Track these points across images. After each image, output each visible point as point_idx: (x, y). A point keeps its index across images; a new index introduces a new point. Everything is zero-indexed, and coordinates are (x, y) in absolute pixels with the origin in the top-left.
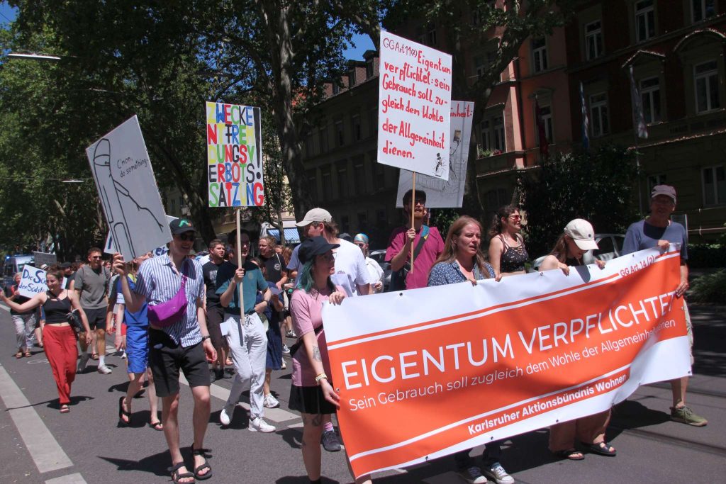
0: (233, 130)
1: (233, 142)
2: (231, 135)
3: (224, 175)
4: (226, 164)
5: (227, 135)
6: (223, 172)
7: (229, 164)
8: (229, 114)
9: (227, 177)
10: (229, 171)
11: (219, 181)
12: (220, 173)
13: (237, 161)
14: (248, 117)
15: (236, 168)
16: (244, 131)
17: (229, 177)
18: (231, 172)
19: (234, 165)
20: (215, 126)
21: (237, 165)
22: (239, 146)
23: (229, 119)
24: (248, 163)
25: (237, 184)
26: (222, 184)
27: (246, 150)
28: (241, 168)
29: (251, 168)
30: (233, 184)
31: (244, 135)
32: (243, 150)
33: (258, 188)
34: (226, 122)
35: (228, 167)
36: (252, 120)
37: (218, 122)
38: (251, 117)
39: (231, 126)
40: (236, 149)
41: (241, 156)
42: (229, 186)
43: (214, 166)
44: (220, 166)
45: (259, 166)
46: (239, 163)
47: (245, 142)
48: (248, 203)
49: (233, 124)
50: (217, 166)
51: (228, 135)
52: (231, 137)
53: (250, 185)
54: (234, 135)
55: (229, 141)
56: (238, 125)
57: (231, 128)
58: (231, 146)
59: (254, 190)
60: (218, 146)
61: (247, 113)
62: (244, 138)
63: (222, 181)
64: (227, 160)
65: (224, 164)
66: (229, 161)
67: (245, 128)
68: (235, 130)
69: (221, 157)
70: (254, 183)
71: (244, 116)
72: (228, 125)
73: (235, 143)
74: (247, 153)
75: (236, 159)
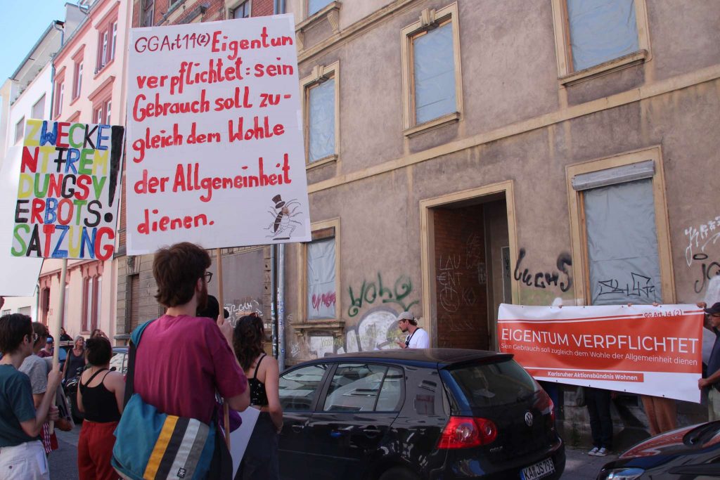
0: (69, 155)
1: (67, 170)
2: (64, 161)
3: (42, 214)
4: (49, 200)
5: (56, 161)
6: (41, 209)
7: (53, 200)
8: (66, 135)
9: (47, 217)
10: (54, 209)
11: (33, 221)
12: (36, 212)
13: (70, 196)
14: (100, 138)
15: (66, 207)
16: (89, 157)
17: (50, 217)
18: (56, 211)
19: (62, 202)
20: (37, 150)
21: (70, 203)
22: (77, 176)
23: (64, 140)
24: (89, 200)
25: (64, 226)
26: (36, 226)
27: (89, 182)
28: (76, 207)
29: (95, 207)
30: (57, 227)
31: (90, 162)
32: (84, 182)
33: (105, 236)
34: (59, 144)
35: (52, 205)
36: (108, 143)
37: (43, 144)
38: (106, 138)
39: (66, 149)
40: (70, 180)
41: (77, 189)
42: (49, 229)
43: (27, 202)
44: (36, 201)
45: (110, 205)
46: (73, 198)
47: (90, 171)
48: (82, 254)
49: (70, 147)
50: (31, 203)
51: (59, 161)
52: (63, 165)
53: (90, 230)
54: (70, 162)
55: (59, 169)
56: (81, 149)
57: (65, 154)
58: (61, 176)
59: (98, 235)
60: (38, 175)
61: (99, 134)
62: (87, 166)
63: (37, 221)
64: (51, 193)
65: (45, 199)
66: (54, 196)
67: (91, 152)
68: (74, 155)
69: (41, 190)
70: (98, 227)
71: (94, 138)
72: (61, 149)
73: (71, 172)
74: (91, 187)
75: (67, 193)
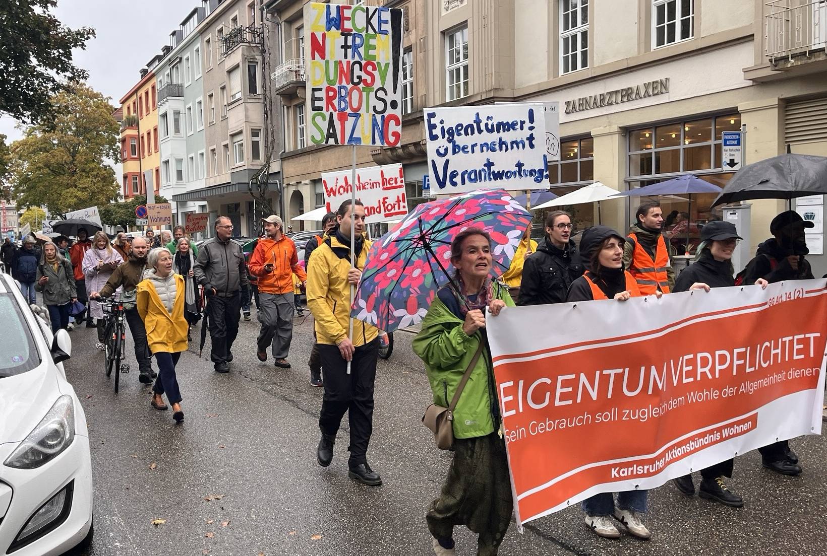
0: (354, 40)
1: (353, 57)
2: (349, 47)
3: (336, 102)
4: (340, 88)
5: (342, 47)
6: (334, 97)
7: (344, 87)
8: (348, 19)
9: (340, 104)
10: (345, 97)
11: (328, 110)
12: (329, 100)
13: (358, 83)
14: (380, 22)
15: (355, 95)
16: (372, 42)
17: (343, 105)
18: (347, 99)
19: (352, 90)
20: (324, 35)
21: (358, 90)
22: (363, 62)
23: (348, 25)
24: (376, 87)
25: (356, 114)
26: (331, 114)
27: (374, 69)
28: (364, 94)
29: (381, 94)
30: (350, 115)
31: (374, 47)
32: (370, 68)
33: (392, 122)
34: (343, 29)
35: (343, 92)
36: (388, 27)
37: (329, 29)
38: (386, 22)
39: (350, 34)
40: (357, 66)
41: (365, 76)
42: (343, 117)
43: (320, 90)
44: (328, 89)
45: (395, 92)
46: (361, 86)
47: (374, 57)
48: (374, 142)
49: (354, 32)
50: (324, 90)
51: (345, 47)
52: (350, 51)
53: (379, 117)
54: (355, 48)
55: (346, 56)
56: (364, 34)
57: (350, 38)
58: (348, 62)
59: (385, 122)
60: (327, 62)
61: (380, 17)
62: (371, 52)
63: (331, 110)
64: (341, 81)
65: (336, 87)
66: (344, 83)
67: (374, 37)
68: (358, 41)
69: (332, 78)
70: (386, 114)
71: (375, 21)
72: (346, 34)
73: (357, 59)
74: (376, 73)
75: (356, 80)
